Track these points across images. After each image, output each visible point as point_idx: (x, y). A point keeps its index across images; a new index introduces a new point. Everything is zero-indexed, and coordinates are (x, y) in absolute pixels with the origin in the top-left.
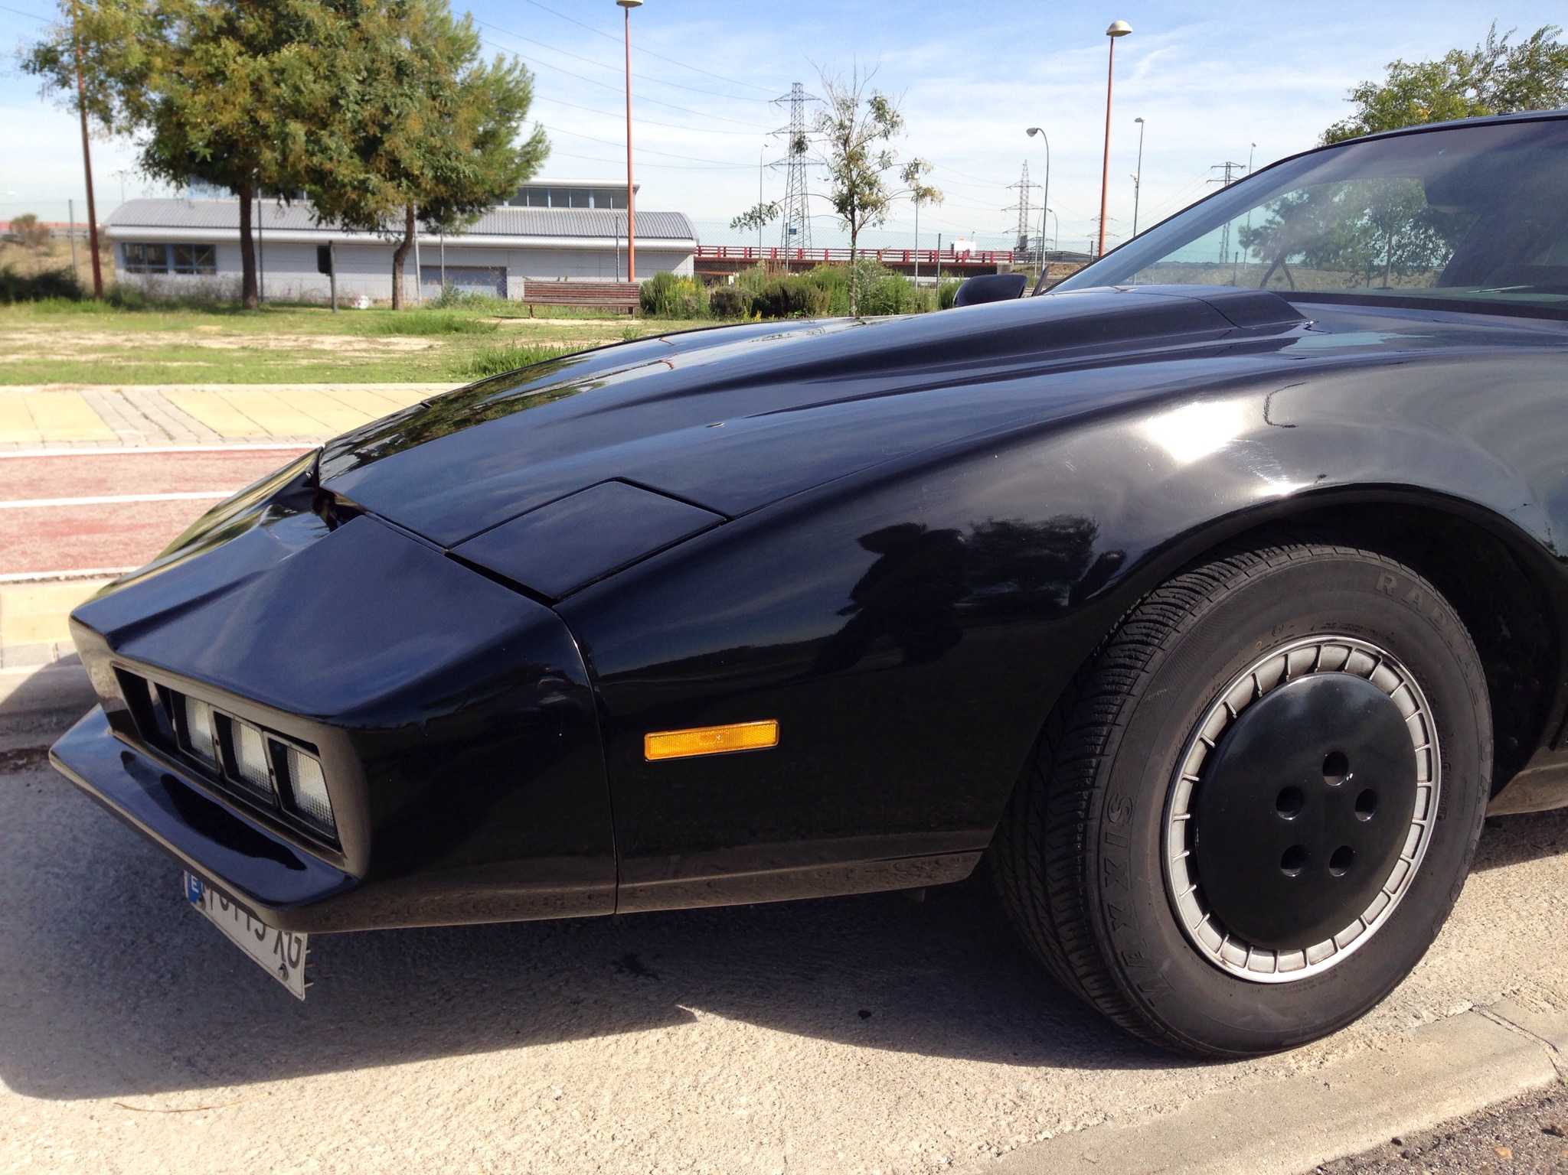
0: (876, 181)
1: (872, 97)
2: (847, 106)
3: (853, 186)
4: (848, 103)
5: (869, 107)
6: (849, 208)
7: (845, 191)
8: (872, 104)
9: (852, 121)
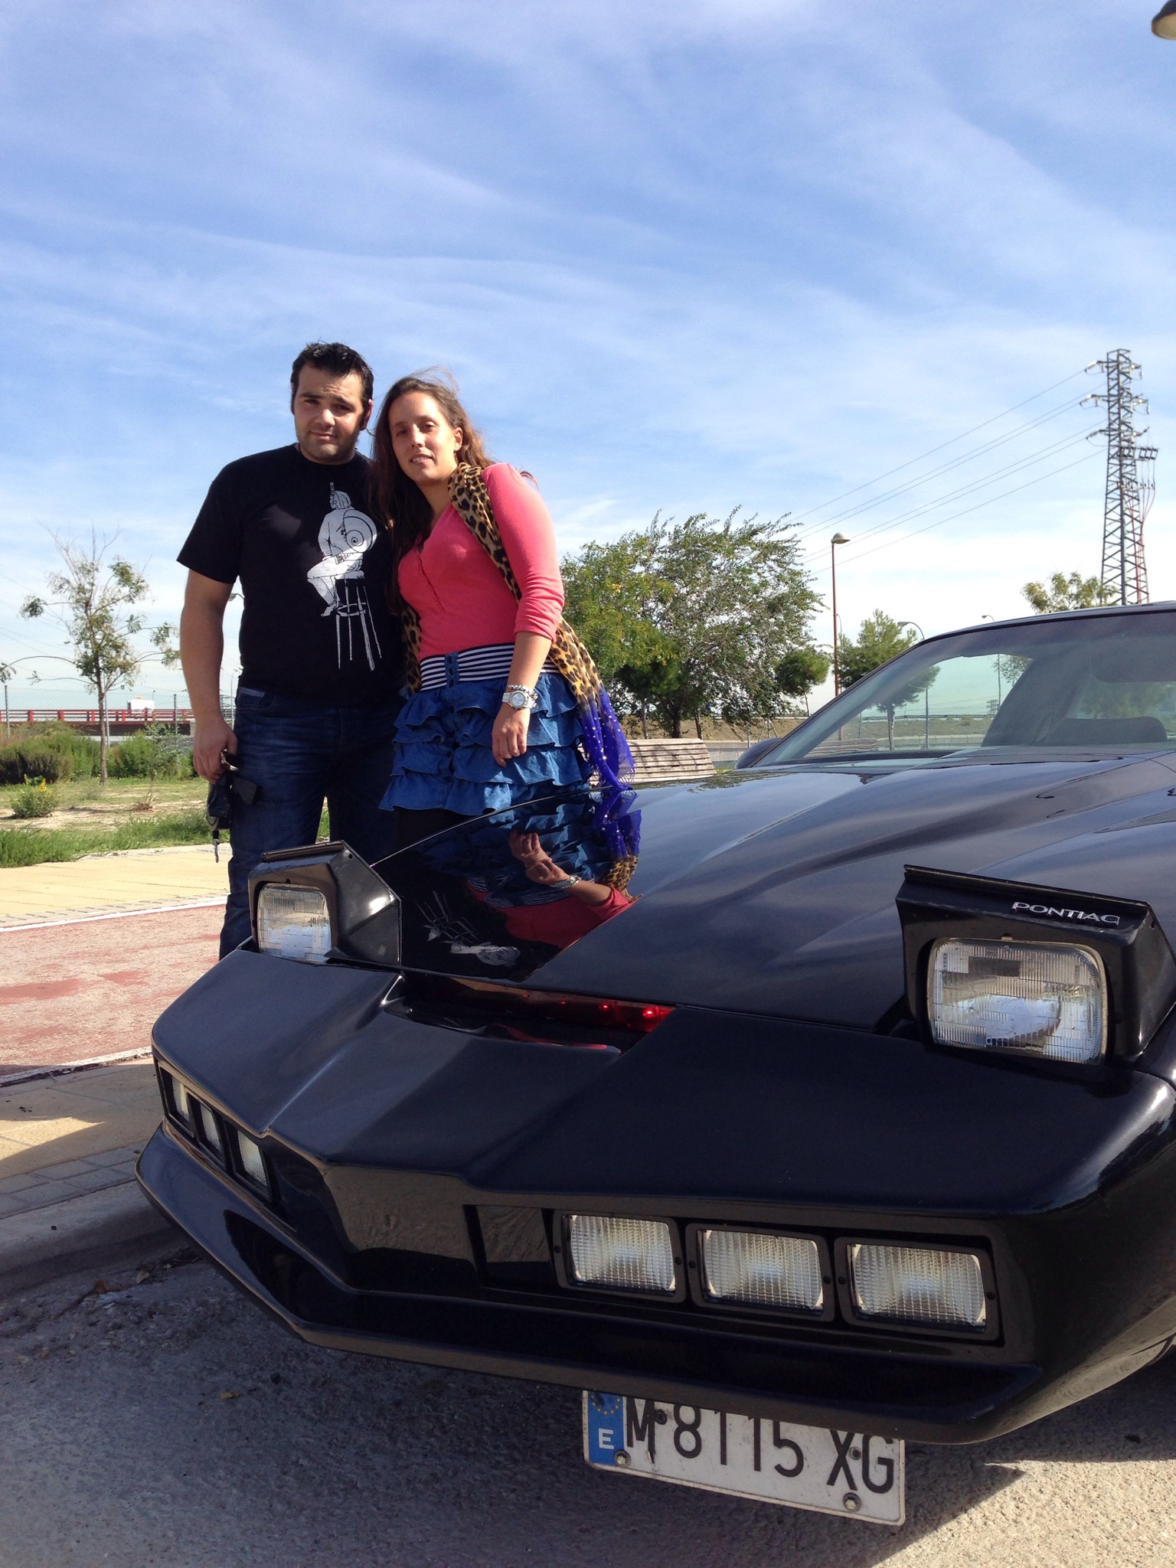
0: (123, 644)
1: (114, 563)
2: (87, 570)
3: (98, 650)
4: (88, 568)
5: (111, 572)
6: (95, 671)
7: (90, 653)
8: (114, 569)
9: (93, 585)
